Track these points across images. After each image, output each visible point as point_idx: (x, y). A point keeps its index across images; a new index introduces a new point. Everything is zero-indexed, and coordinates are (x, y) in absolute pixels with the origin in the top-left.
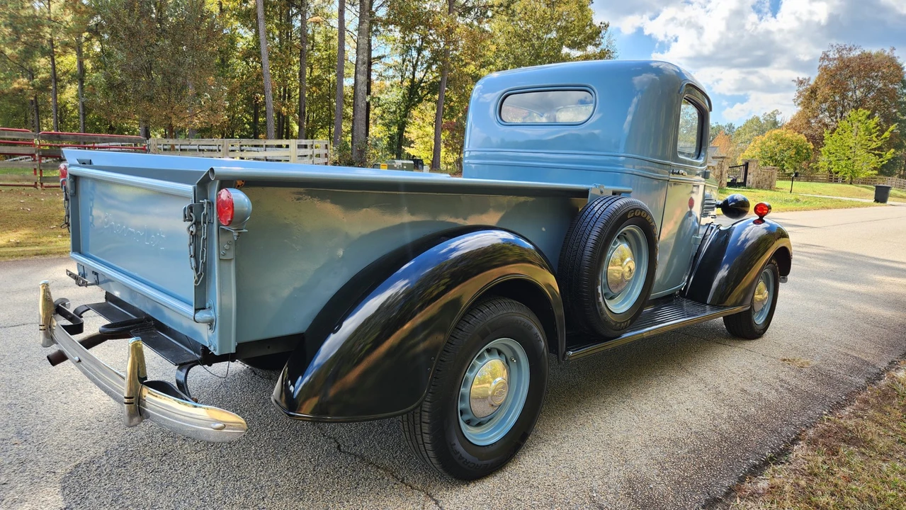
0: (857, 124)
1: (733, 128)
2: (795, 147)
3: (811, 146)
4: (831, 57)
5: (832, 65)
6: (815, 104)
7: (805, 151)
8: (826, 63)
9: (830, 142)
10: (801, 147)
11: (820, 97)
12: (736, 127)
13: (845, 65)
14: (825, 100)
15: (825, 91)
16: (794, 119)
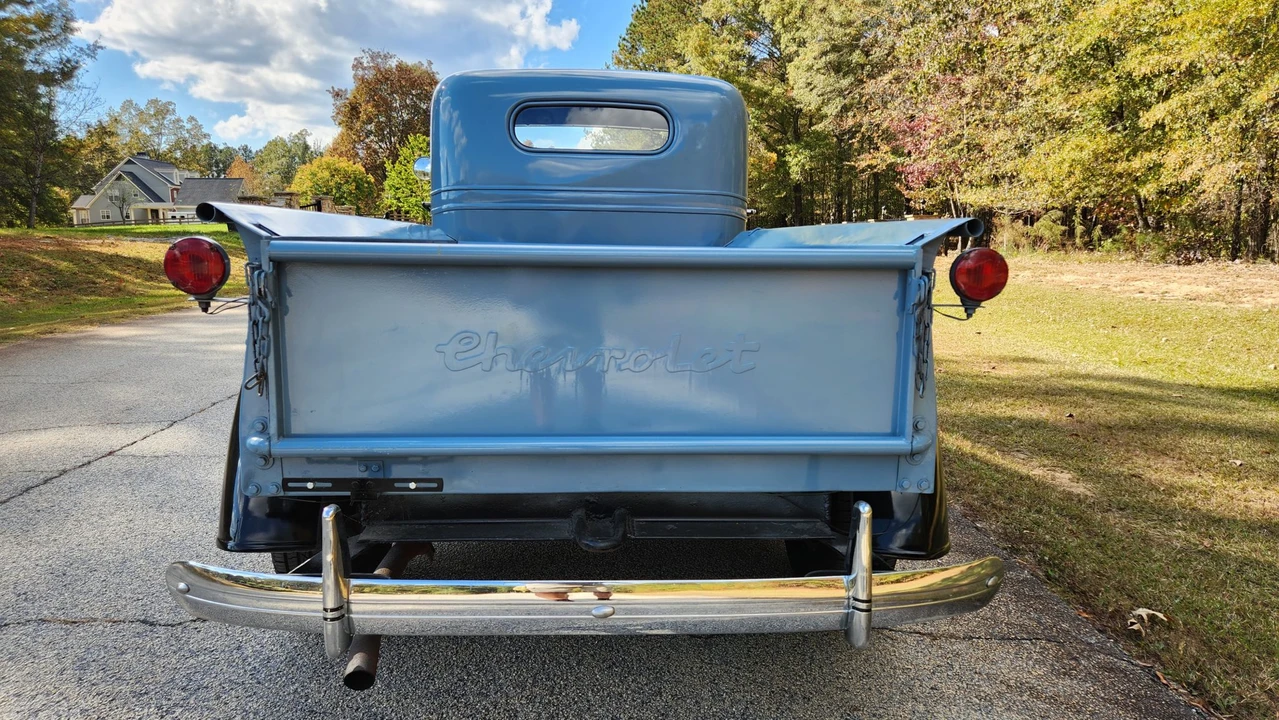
0: (419, 153)
1: (250, 152)
2: (354, 181)
3: (371, 179)
4: (365, 65)
5: (370, 75)
6: (358, 125)
7: (366, 185)
8: (360, 72)
9: (393, 174)
10: (361, 179)
11: (363, 116)
12: (254, 151)
13: (384, 77)
14: (370, 121)
15: (367, 109)
16: (336, 143)
